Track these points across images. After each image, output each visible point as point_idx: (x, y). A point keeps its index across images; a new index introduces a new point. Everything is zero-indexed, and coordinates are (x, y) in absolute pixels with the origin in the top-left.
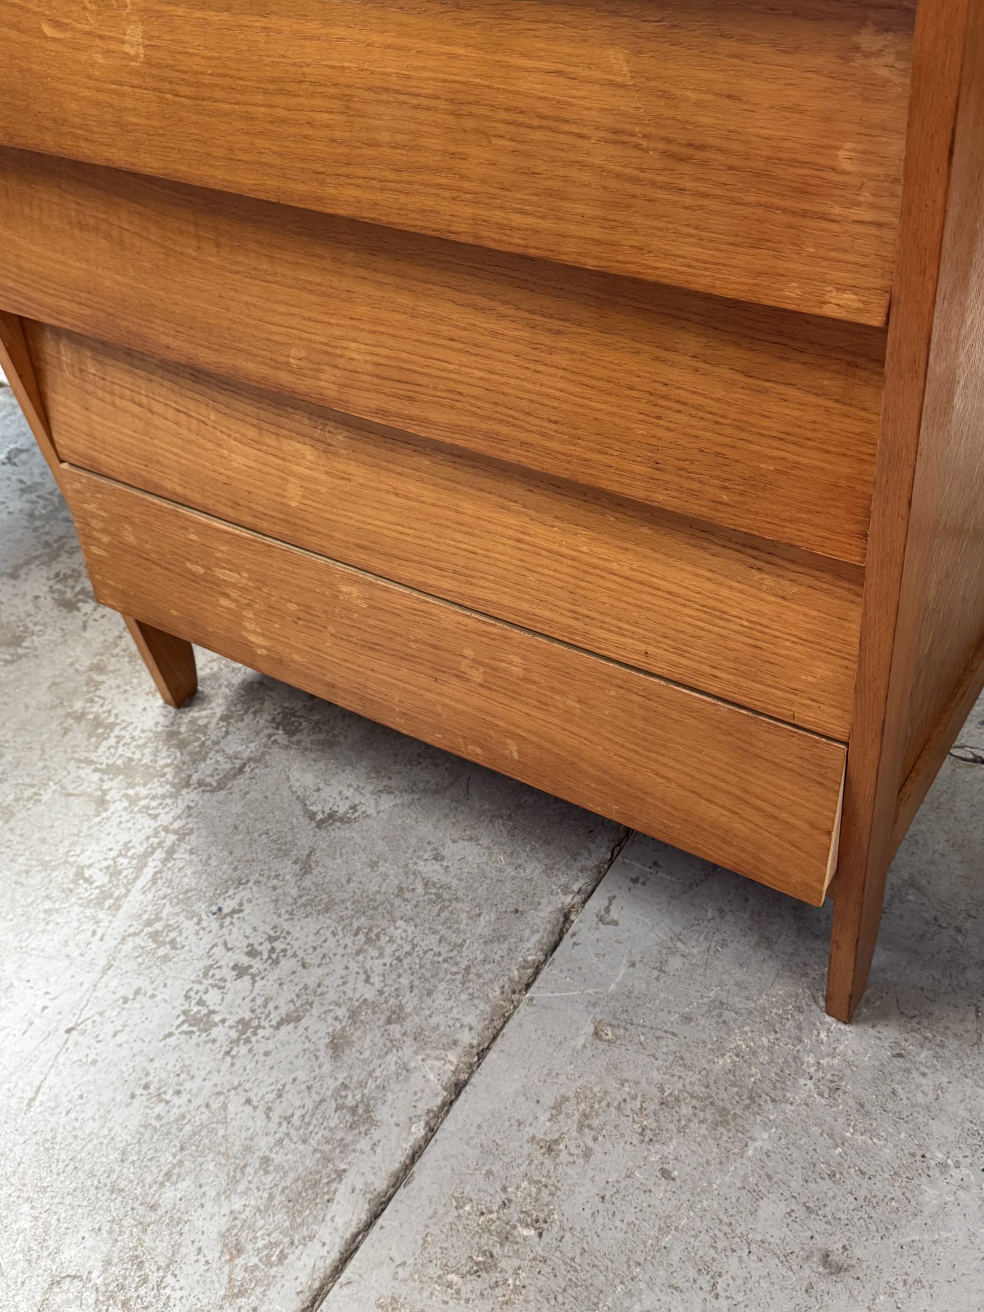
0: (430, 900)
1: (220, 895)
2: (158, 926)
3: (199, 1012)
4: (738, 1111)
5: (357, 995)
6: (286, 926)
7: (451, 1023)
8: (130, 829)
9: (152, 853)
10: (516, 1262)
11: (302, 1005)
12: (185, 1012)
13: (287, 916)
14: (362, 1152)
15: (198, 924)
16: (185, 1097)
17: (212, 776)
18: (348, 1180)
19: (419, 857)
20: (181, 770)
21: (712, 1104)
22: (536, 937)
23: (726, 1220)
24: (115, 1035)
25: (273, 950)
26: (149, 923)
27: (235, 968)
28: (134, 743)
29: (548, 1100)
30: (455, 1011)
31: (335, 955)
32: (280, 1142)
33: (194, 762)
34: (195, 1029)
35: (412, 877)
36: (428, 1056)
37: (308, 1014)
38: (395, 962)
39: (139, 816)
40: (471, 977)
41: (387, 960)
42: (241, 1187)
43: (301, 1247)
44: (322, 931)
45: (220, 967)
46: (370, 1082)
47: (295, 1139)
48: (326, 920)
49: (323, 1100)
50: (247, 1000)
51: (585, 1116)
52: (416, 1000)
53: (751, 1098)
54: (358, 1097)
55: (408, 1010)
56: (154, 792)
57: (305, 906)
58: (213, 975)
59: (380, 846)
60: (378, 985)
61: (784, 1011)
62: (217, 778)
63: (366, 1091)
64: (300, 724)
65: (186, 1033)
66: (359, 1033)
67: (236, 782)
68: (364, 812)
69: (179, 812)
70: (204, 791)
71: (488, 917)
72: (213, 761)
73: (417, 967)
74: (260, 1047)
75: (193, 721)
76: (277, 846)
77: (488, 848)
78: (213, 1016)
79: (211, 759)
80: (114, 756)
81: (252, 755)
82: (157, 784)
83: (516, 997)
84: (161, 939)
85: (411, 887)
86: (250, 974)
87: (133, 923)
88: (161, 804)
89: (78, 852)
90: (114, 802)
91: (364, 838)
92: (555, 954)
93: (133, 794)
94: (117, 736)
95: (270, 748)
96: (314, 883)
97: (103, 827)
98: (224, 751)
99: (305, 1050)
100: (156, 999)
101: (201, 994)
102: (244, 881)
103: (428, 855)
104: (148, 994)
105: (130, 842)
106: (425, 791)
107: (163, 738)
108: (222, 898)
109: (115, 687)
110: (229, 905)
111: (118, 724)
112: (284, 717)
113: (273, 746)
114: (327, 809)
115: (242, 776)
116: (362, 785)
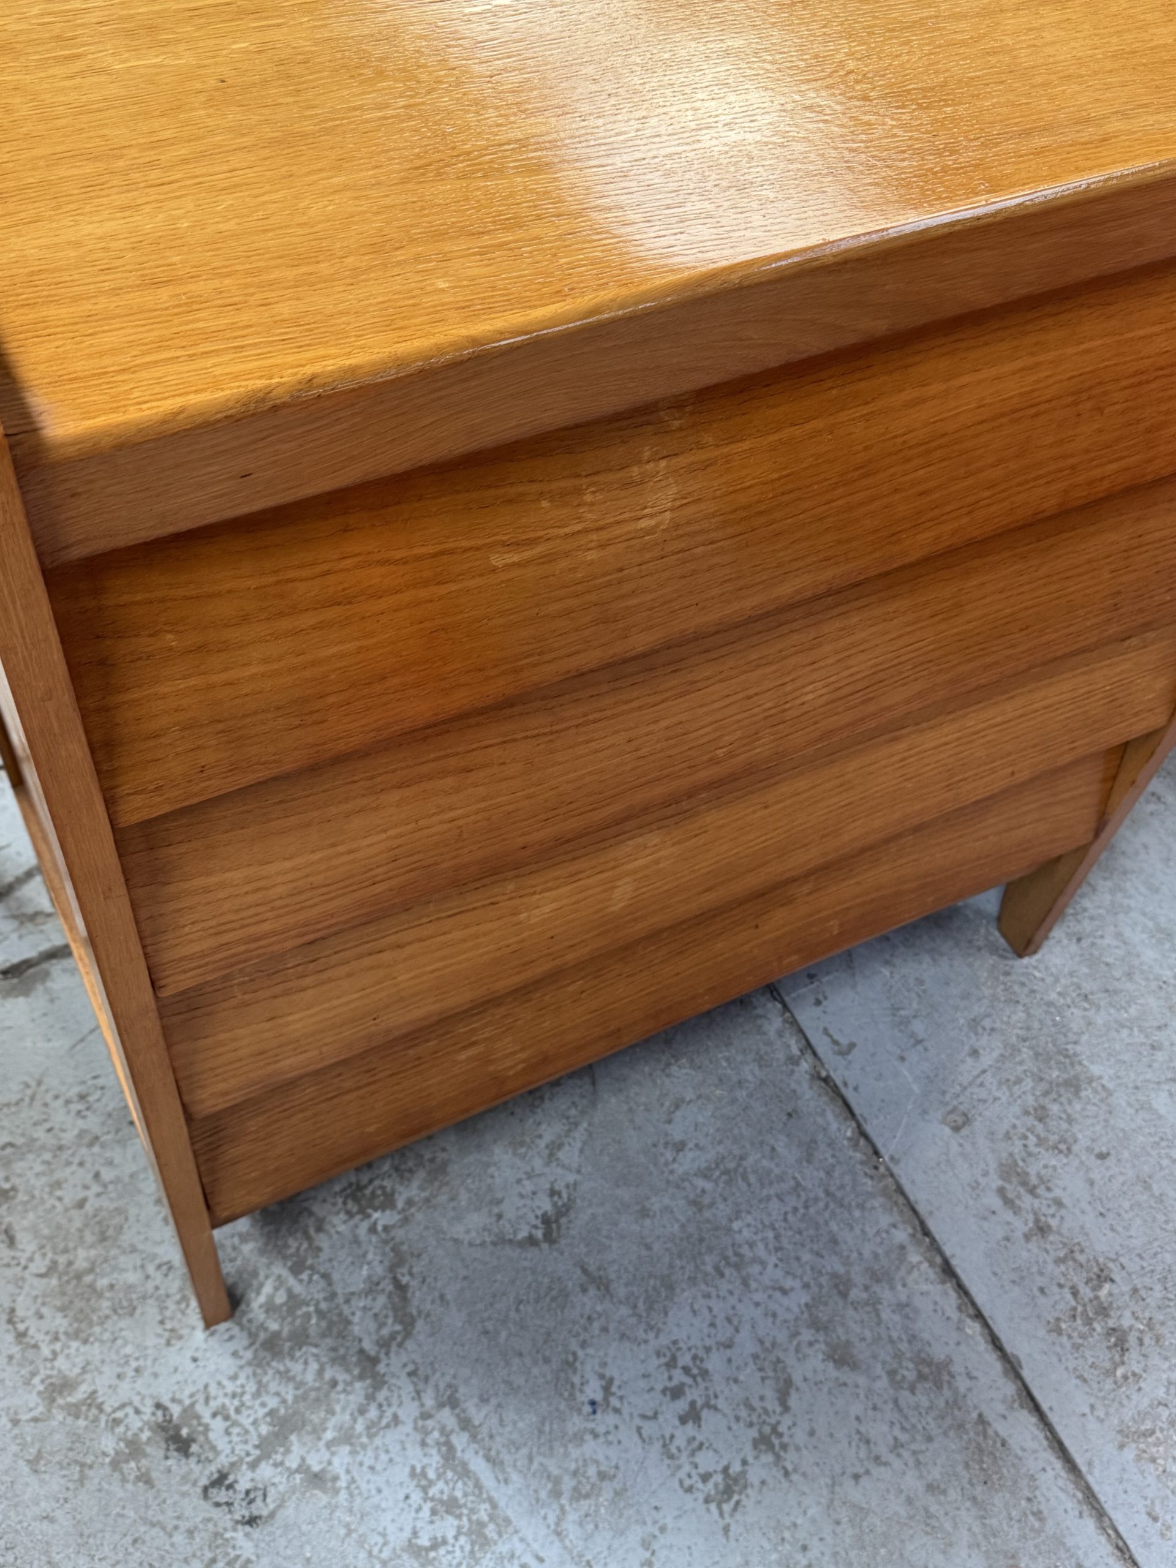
0: (726, 1183)
1: (572, 1395)
2: (568, 1483)
3: (716, 1485)
4: (1072, 1073)
5: (796, 1310)
6: (664, 1341)
7: (878, 1240)
8: (391, 1460)
9: (451, 1448)
10: (1127, 1314)
11: (775, 1370)
12: (707, 1501)
13: (651, 1336)
14: (970, 1389)
15: (596, 1436)
16: (814, 1543)
17: (384, 1324)
18: (989, 1416)
19: (666, 1164)
20: (343, 1358)
21: (1058, 1085)
22: (830, 1116)
23: (1157, 1139)
25: (686, 1370)
26: (556, 1494)
27: (683, 1420)
28: (247, 1398)
29: (996, 1203)
30: (867, 1229)
31: (733, 1308)
32: (918, 1463)
33: (341, 1336)
34: (736, 1497)
35: (686, 1184)
36: (903, 1279)
37: (789, 1370)
38: (779, 1254)
39: (378, 1441)
40: (839, 1194)
41: (773, 1259)
42: (948, 1526)
43: (1037, 1493)
44: (696, 1307)
46: (900, 1346)
47: (923, 1448)
48: (685, 1295)
49: (896, 1401)
50: (735, 1427)
51: (1024, 1184)
52: (834, 1258)
53: (1067, 1056)
54: (911, 1365)
55: (842, 1271)
56: (353, 1406)
57: (650, 1308)
58: (679, 1449)
59: (625, 1193)
60: (797, 1284)
61: (1004, 984)
62: (390, 1321)
63: (908, 1355)
64: (383, 1188)
65: (735, 1509)
66: (840, 1331)
67: (415, 1302)
68: (567, 1186)
69: (411, 1388)
70: (400, 1345)
71: (780, 1143)
72: (359, 1314)
73: (798, 1237)
74: (800, 1437)
75: (270, 1308)
76: (548, 1299)
77: (700, 1097)
78: (731, 1471)
79: (353, 1314)
80: (247, 1432)
81: (387, 1264)
82: (342, 1396)
83: (882, 1169)
84: (588, 1487)
85: (698, 1191)
86: (702, 1408)
87: (543, 1512)
88: (380, 1406)
89: (381, 1540)
90: (330, 1463)
91: (603, 1204)
92: (857, 1111)
93: (335, 1434)
94: (214, 1415)
95: (393, 1239)
96: (627, 1285)
97: (360, 1494)
98: (353, 1294)
99: (830, 1393)
100: (670, 1527)
101: (694, 1472)
102: (571, 1358)
103: (669, 1155)
104: (657, 1533)
105: (413, 1468)
106: (583, 1113)
107: (269, 1358)
108: (578, 1394)
109: (117, 1382)
110: (593, 1390)
111: (193, 1405)
112: (356, 1200)
113: (392, 1234)
114: (534, 1221)
115: (411, 1290)
116: (528, 1169)
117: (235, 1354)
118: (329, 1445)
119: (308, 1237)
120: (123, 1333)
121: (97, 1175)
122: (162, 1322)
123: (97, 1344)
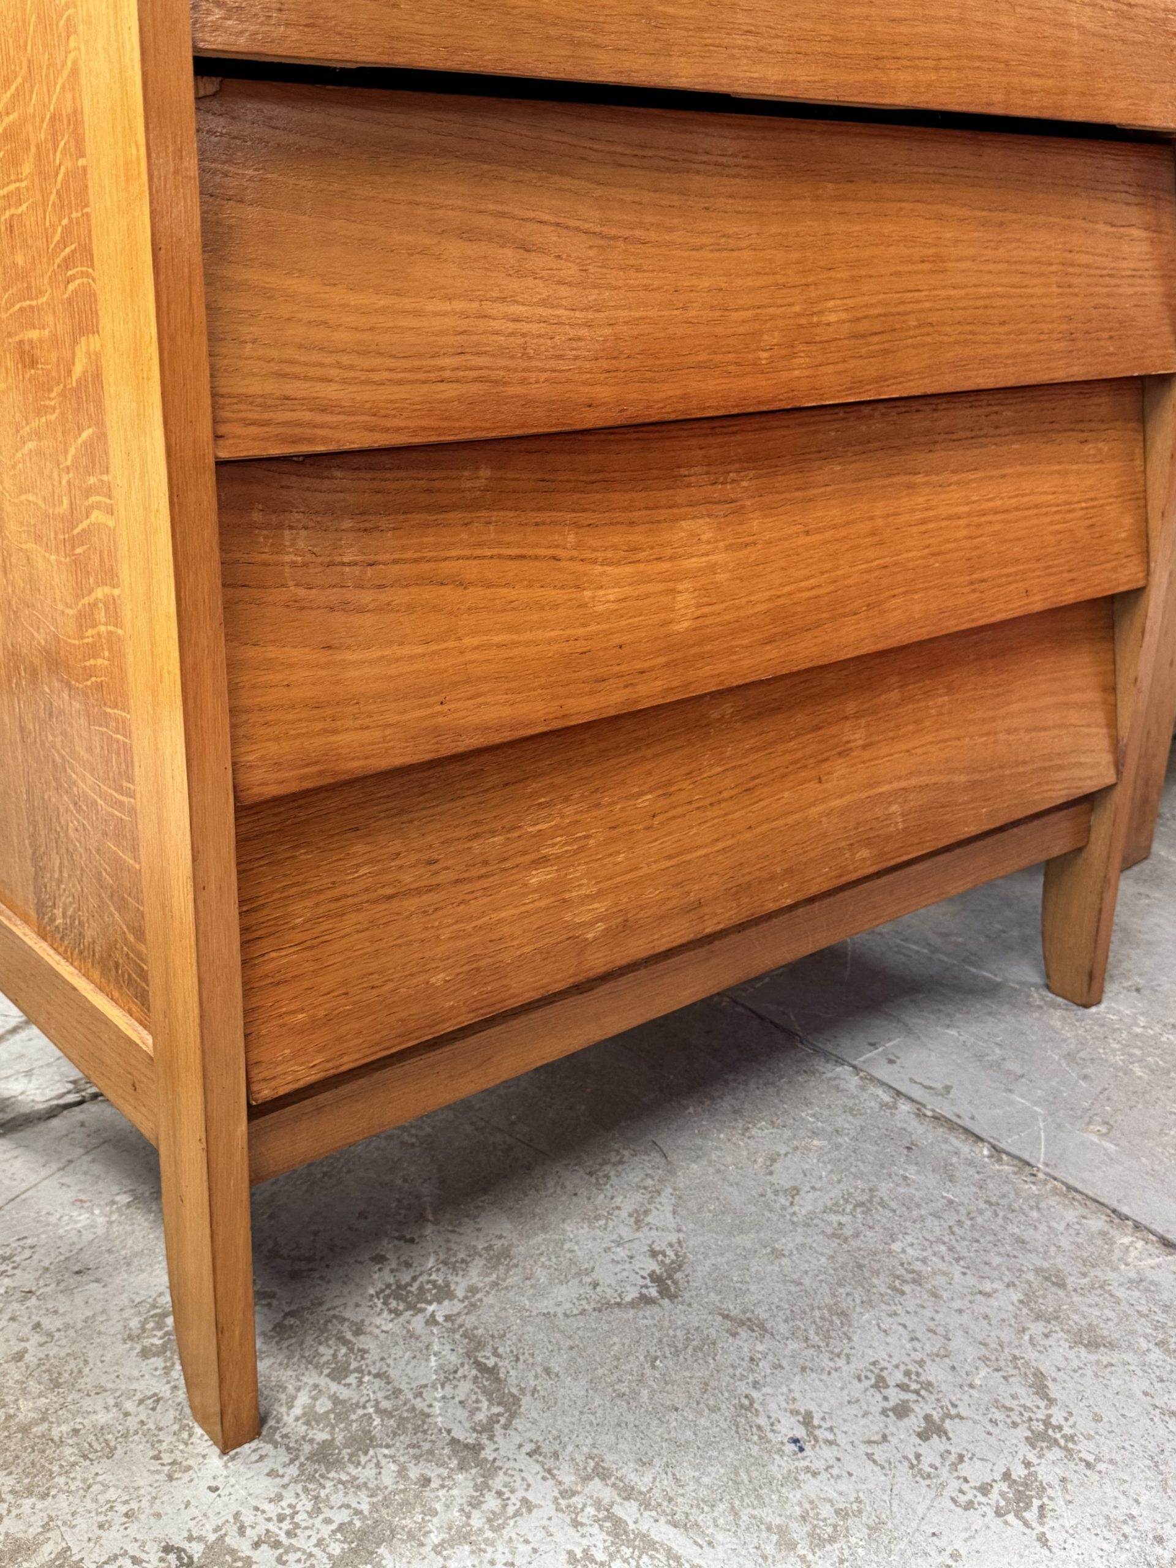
0: (863, 1213)
1: (763, 1437)
2: (799, 1532)
3: (1002, 1494)
5: (1011, 1308)
6: (860, 1364)
7: (1073, 1232)
8: (535, 1551)
9: (618, 1522)
11: (1016, 1368)
12: (999, 1513)
13: (841, 1362)
15: (815, 1474)
19: (784, 1208)
20: (431, 1452)
22: (955, 1142)
25: (903, 1387)
26: (788, 1545)
27: (924, 1436)
28: (300, 1518)
30: (1054, 1224)
31: (933, 1319)
33: (420, 1430)
34: (1036, 1503)
35: (816, 1221)
36: (1121, 1259)
37: (1034, 1364)
38: (962, 1263)
39: (508, 1532)
40: (1004, 1202)
41: (957, 1269)
44: (885, 1326)
45: (918, 1456)
46: (1156, 1317)
48: (865, 1318)
50: (995, 1431)
52: (1030, 1256)
55: (1046, 1265)
56: (461, 1501)
57: (827, 1337)
58: (934, 1467)
59: (747, 1241)
60: (998, 1285)
61: (1083, 1027)
62: (484, 1405)
64: (434, 1283)
65: (1042, 1515)
66: (1076, 1317)
67: (513, 1381)
68: (671, 1245)
69: (538, 1468)
71: (912, 1173)
72: (437, 1405)
73: (975, 1245)
74: (1084, 1424)
75: (310, 1418)
76: (690, 1350)
77: (796, 1148)
78: (1014, 1477)
80: (311, 1555)
82: (441, 1493)
83: (1041, 1176)
84: (830, 1530)
85: (835, 1225)
86: (943, 1420)
88: (500, 1494)
91: (722, 1254)
92: (983, 1135)
94: (256, 1545)
95: (461, 1326)
96: (786, 1321)
98: (426, 1386)
99: (1096, 1375)
100: (962, 1552)
101: (965, 1487)
102: (746, 1402)
103: (783, 1200)
105: (570, 1553)
106: (661, 1181)
107: (323, 1470)
108: (770, 1435)
109: (100, 1532)
110: (790, 1427)
111: (222, 1538)
112: (398, 1298)
113: (459, 1321)
114: (641, 1282)
115: (503, 1370)
116: (615, 1237)
117: (272, 1473)
118: (438, 1549)
119: (346, 1343)
120: (99, 1478)
121: (37, 1326)
122: (157, 1458)
123: (62, 1497)
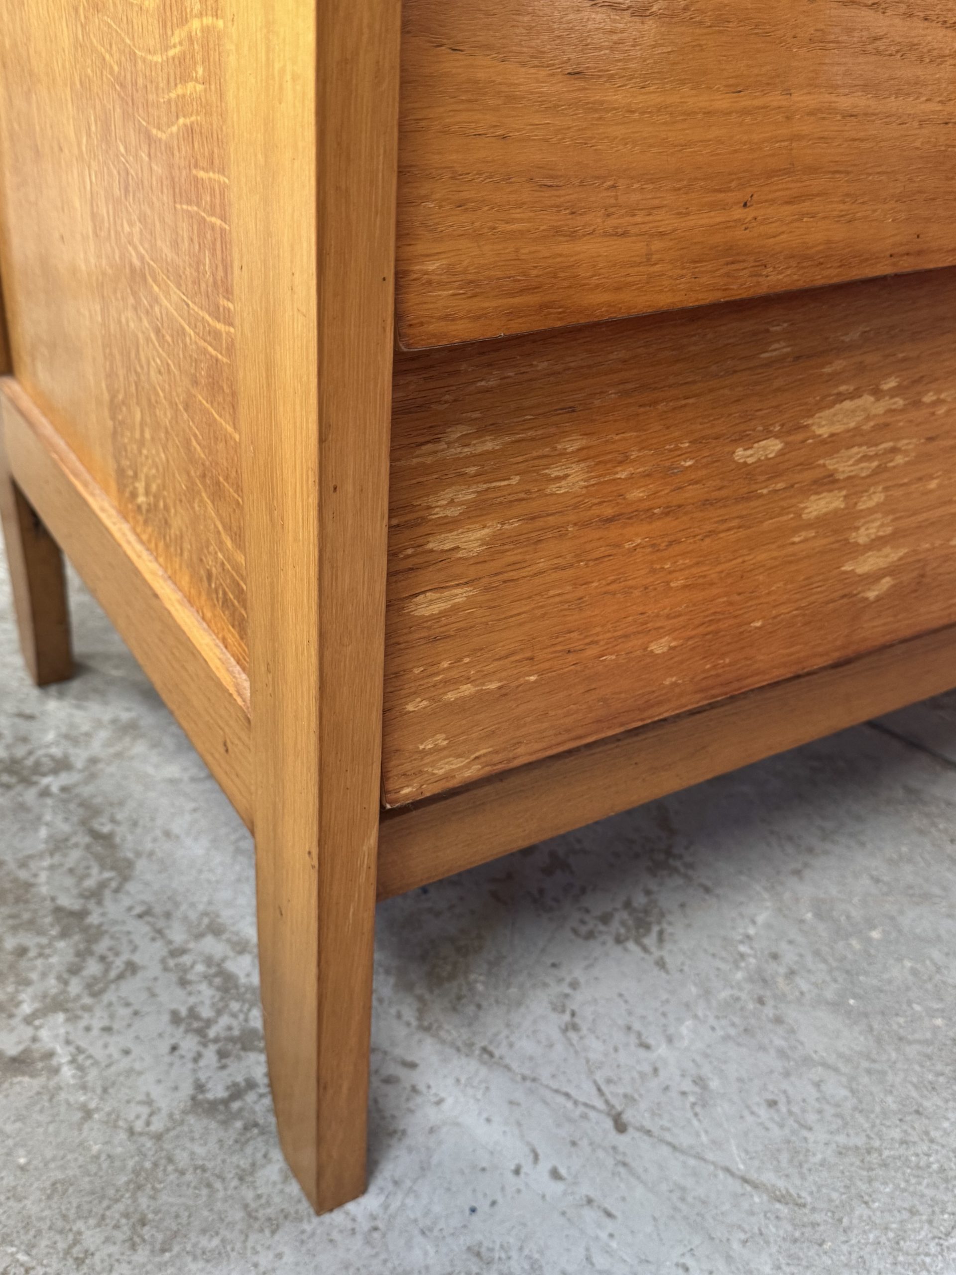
16: (784, 948)
24: (647, 1047)
42: (937, 890)
79: (35, 875)
81: (75, 819)
87: (393, 1011)
89: (144, 1111)
90: (34, 1039)
93: (37, 1005)
97: (96, 1063)
104: (567, 990)
